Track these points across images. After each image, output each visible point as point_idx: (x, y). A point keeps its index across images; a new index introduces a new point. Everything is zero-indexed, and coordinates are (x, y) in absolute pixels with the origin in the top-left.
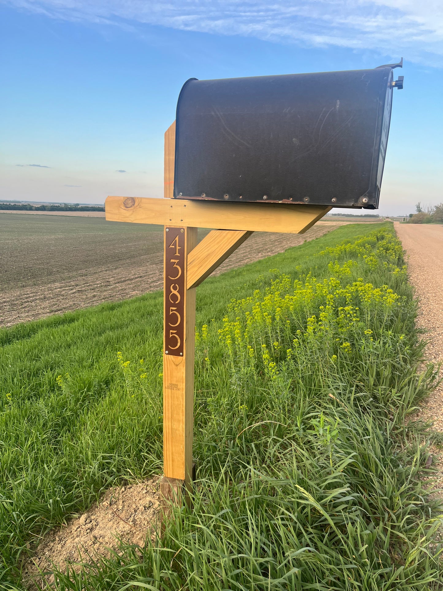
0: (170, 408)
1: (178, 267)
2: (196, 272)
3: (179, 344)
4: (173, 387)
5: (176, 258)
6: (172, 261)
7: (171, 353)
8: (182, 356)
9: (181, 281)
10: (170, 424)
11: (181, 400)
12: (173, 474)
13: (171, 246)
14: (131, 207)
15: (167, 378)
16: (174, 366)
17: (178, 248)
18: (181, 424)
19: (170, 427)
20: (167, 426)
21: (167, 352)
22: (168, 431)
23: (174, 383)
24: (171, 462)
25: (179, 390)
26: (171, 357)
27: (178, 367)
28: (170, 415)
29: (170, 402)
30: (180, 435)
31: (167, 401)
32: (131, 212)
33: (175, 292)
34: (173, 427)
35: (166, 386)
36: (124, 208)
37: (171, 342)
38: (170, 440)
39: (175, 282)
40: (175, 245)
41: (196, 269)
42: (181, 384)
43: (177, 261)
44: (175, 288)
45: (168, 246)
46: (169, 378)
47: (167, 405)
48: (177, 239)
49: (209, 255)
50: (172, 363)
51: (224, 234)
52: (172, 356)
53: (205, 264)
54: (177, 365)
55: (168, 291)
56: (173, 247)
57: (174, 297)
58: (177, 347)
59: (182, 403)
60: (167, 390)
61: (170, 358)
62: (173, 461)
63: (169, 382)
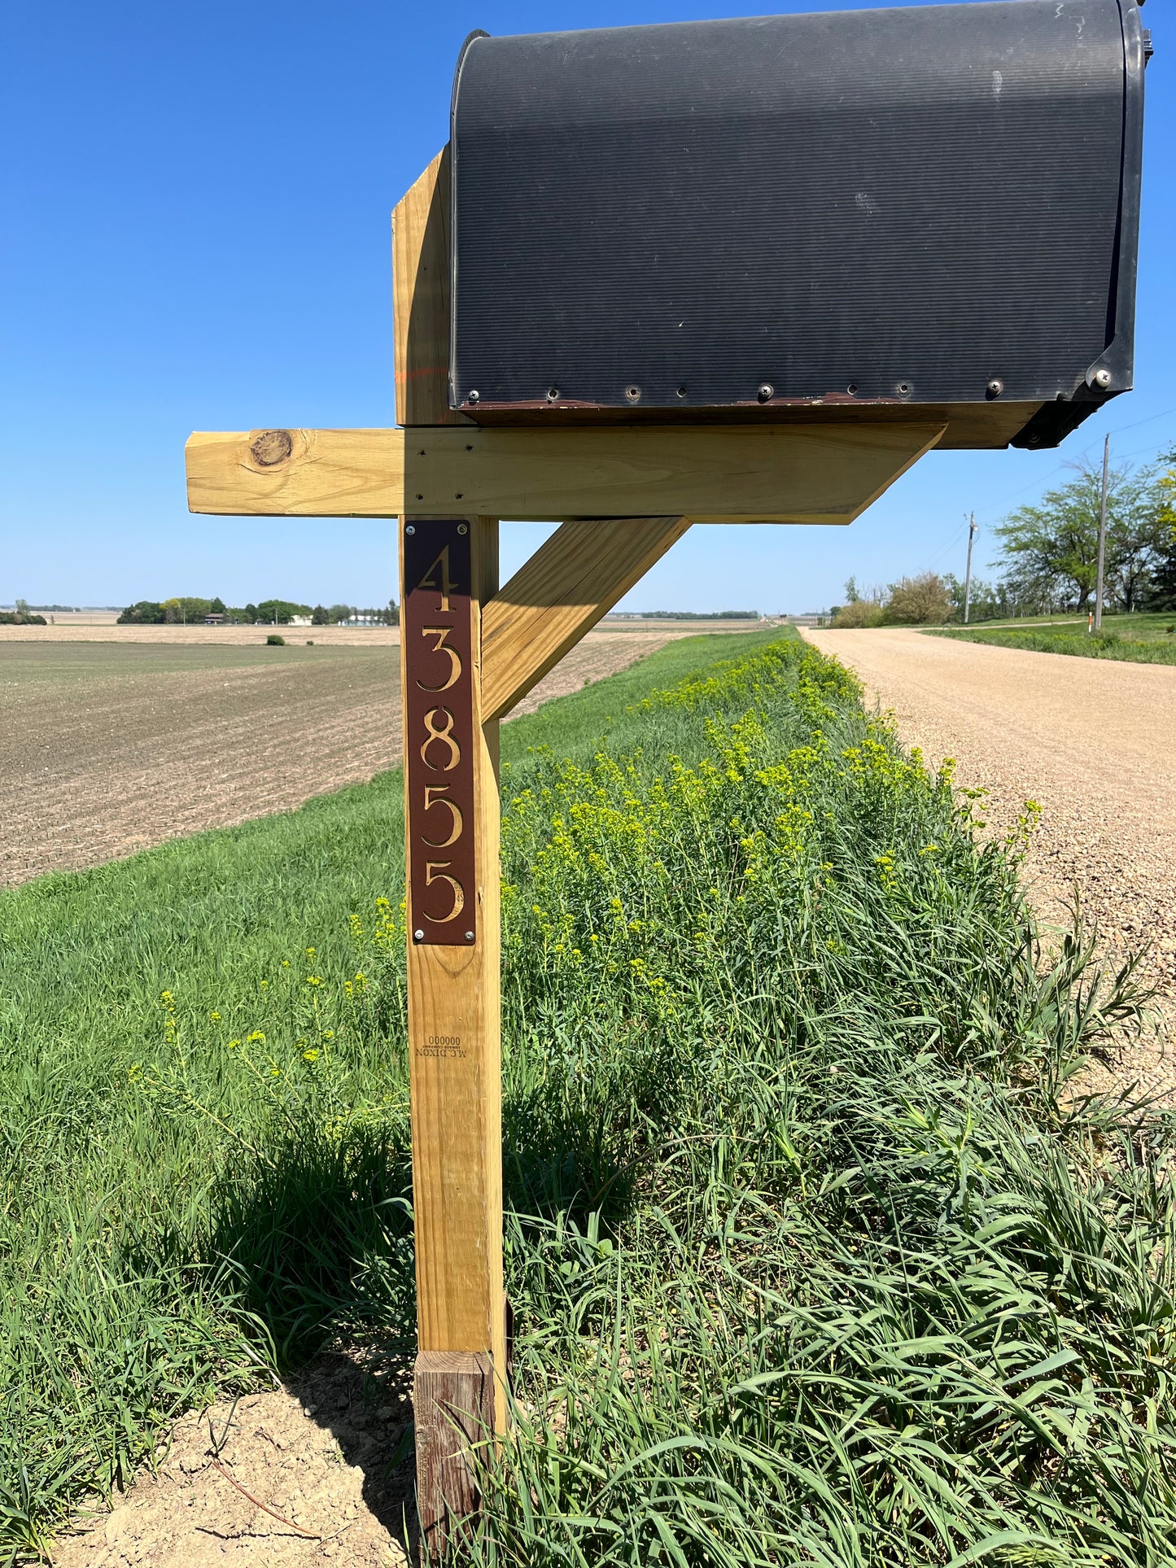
0: (434, 1116)
1: (450, 651)
2: (511, 663)
3: (459, 906)
4: (445, 1047)
5: (441, 621)
6: (425, 632)
7: (436, 935)
8: (473, 942)
9: (461, 698)
10: (436, 1171)
11: (474, 1088)
12: (450, 1340)
13: (423, 584)
14: (280, 460)
15: (420, 1020)
16: (445, 980)
17: (446, 588)
18: (476, 1168)
19: (437, 1182)
20: (427, 1178)
21: (419, 934)
22: (428, 1196)
23: (446, 1032)
24: (442, 1301)
25: (463, 1055)
26: (435, 951)
27: (461, 980)
28: (436, 1143)
29: (434, 1097)
30: (471, 1206)
31: (423, 1097)
32: (278, 480)
33: (444, 736)
34: (447, 1181)
35: (420, 1047)
36: (255, 466)
37: (431, 899)
38: (438, 1226)
39: (439, 701)
40: (437, 574)
41: (508, 654)
42: (471, 1034)
43: (444, 633)
44: (440, 723)
46: (429, 1019)
47: (423, 1110)
48: (444, 556)
50: (440, 969)
52: (436, 947)
53: (543, 635)
54: (455, 975)
55: (417, 734)
56: (433, 584)
57: (440, 751)
58: (453, 916)
59: (475, 1098)
60: (421, 1058)
61: (430, 953)
62: (449, 1293)
63: (431, 1033)
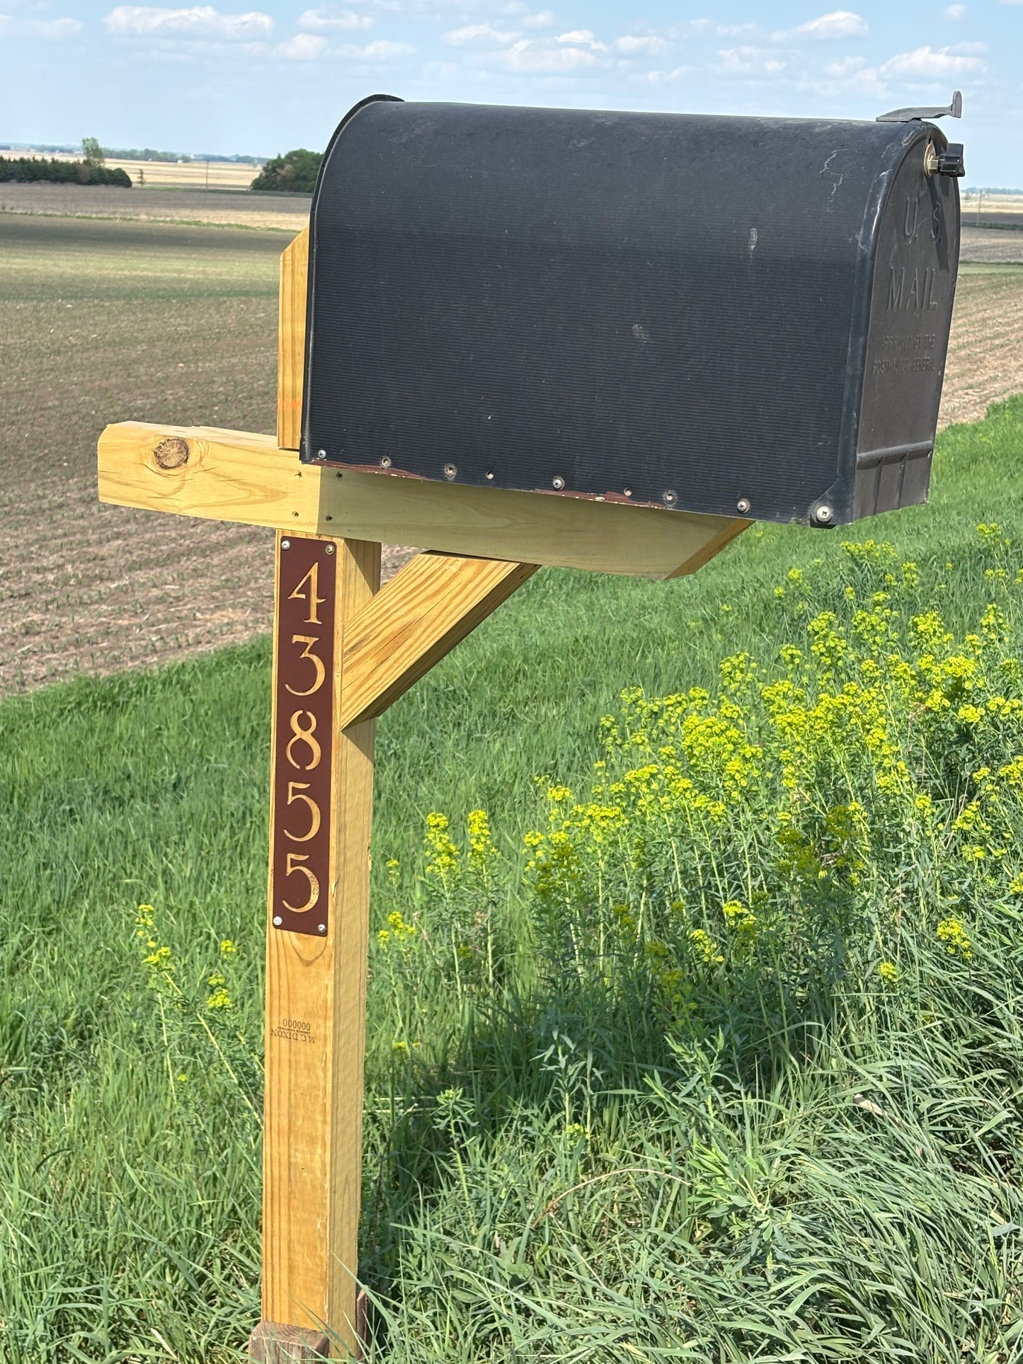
0: (284, 1096)
1: (315, 659)
2: (368, 677)
3: (314, 898)
4: (297, 1030)
5: (309, 630)
6: (296, 638)
7: (293, 923)
8: (325, 934)
9: (323, 703)
10: (284, 1148)
11: (321, 1075)
12: (290, 1315)
13: (295, 595)
14: (178, 466)
15: (276, 1003)
16: (299, 967)
17: (315, 600)
18: (319, 1151)
19: (284, 1159)
20: (275, 1154)
21: (278, 921)
22: (276, 1172)
23: (300, 1018)
24: (285, 1276)
25: (312, 1040)
26: (291, 937)
27: (313, 969)
28: (285, 1122)
29: (285, 1078)
30: (314, 1187)
31: (275, 1076)
32: (176, 483)
33: (307, 736)
34: (293, 1160)
35: (275, 1027)
36: (157, 468)
37: (289, 890)
38: (284, 1201)
39: (306, 704)
40: (306, 589)
41: (366, 667)
42: (320, 1022)
43: (311, 641)
44: (304, 724)
45: (284, 593)
46: (284, 1002)
47: (275, 1090)
48: (314, 572)
49: (405, 632)
50: (295, 955)
51: (455, 569)
52: (292, 934)
53: (397, 654)
54: (309, 964)
55: (285, 733)
56: (303, 596)
57: (302, 751)
58: (309, 906)
59: (322, 1083)
60: (275, 1039)
61: (287, 939)
62: (291, 1269)
63: (285, 1016)
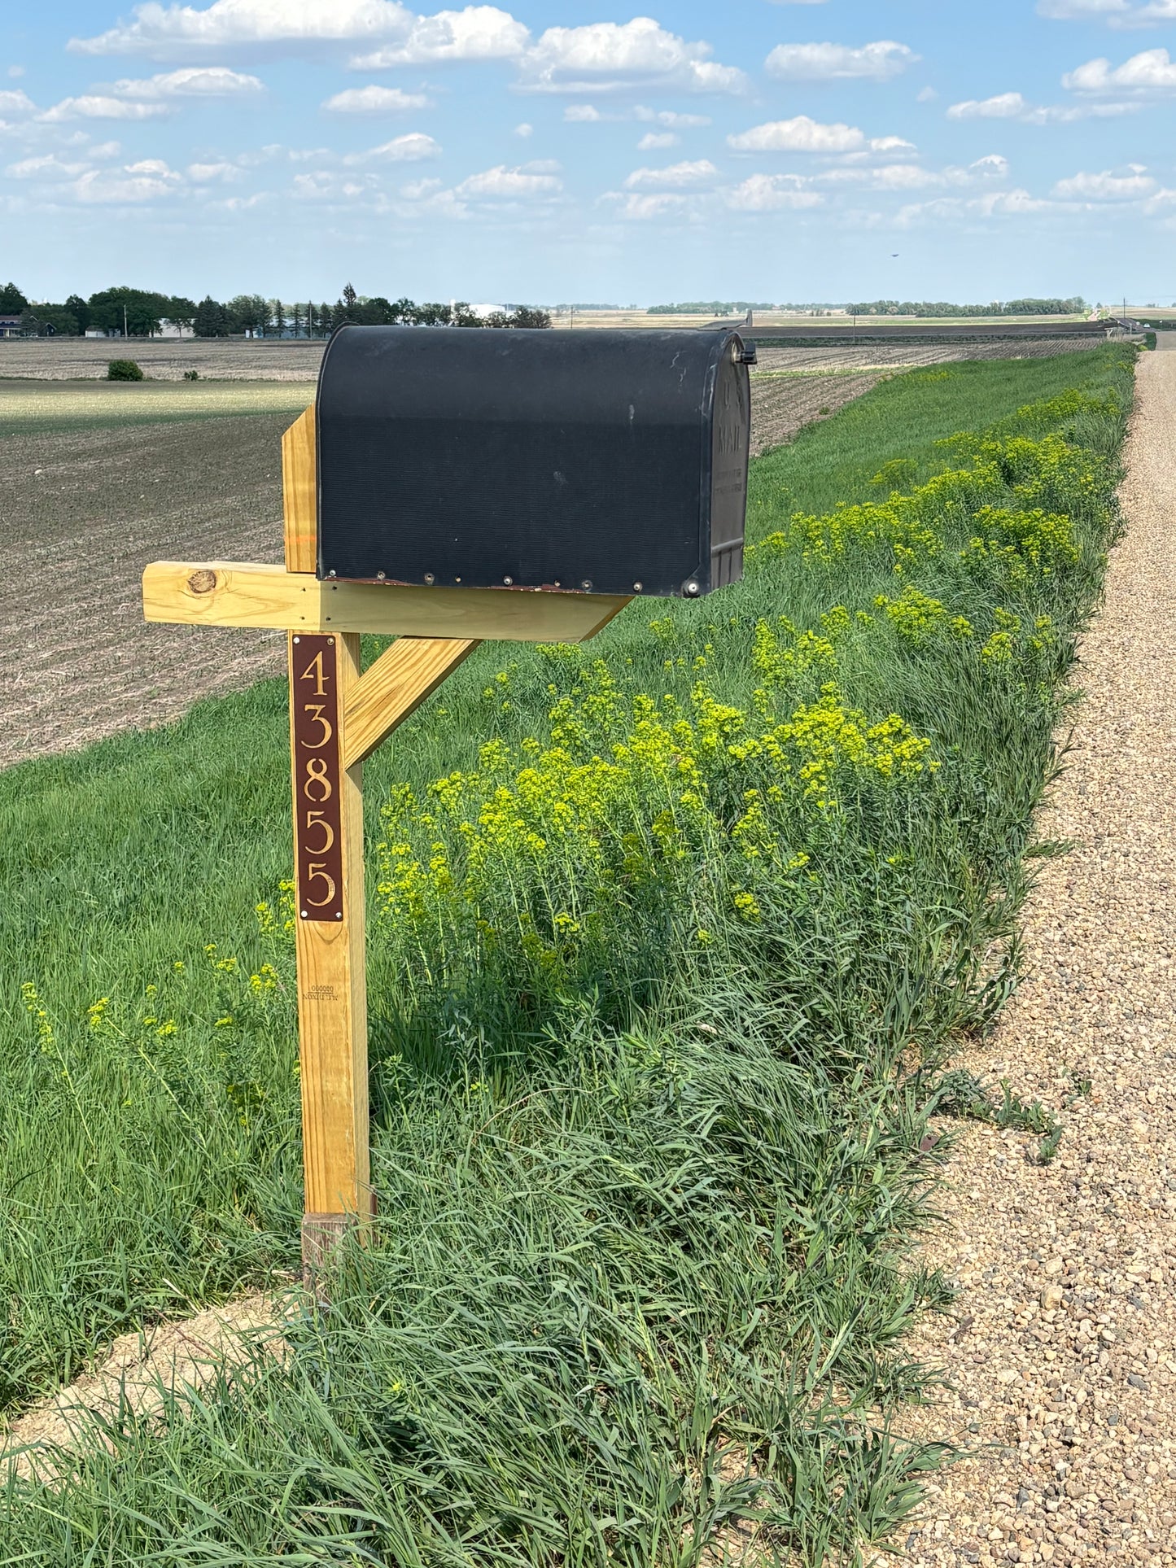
0: (316, 1043)
1: (323, 720)
2: (364, 731)
3: (331, 894)
4: (324, 992)
5: (318, 700)
6: (308, 707)
7: (315, 914)
8: (341, 919)
9: (331, 752)
10: (317, 1081)
11: (343, 1022)
12: (328, 1204)
13: (305, 676)
14: (208, 590)
15: (305, 975)
16: (322, 945)
17: (321, 679)
18: (345, 1079)
19: (318, 1088)
20: (311, 1087)
21: (305, 914)
22: (312, 1100)
23: (325, 983)
24: (322, 1174)
25: (335, 999)
26: (315, 925)
27: (332, 945)
28: (317, 1061)
29: (316, 1029)
30: (342, 1107)
31: (308, 1029)
32: (208, 602)
33: (320, 777)
34: (325, 1089)
35: (306, 993)
36: (192, 593)
37: (311, 890)
38: (319, 1120)
39: (317, 754)
40: (314, 671)
41: (363, 723)
42: (341, 984)
43: (319, 708)
44: (317, 768)
45: (297, 675)
46: (312, 974)
47: (308, 1039)
48: (319, 659)
49: (391, 695)
50: (317, 937)
51: (426, 647)
52: (316, 922)
53: (385, 712)
54: (329, 942)
55: (302, 776)
56: (312, 676)
57: (317, 787)
58: (328, 901)
59: (344, 1029)
60: (307, 1001)
61: (312, 927)
62: (327, 1170)
63: (313, 983)
